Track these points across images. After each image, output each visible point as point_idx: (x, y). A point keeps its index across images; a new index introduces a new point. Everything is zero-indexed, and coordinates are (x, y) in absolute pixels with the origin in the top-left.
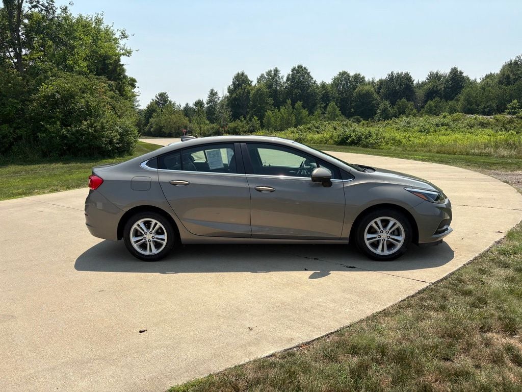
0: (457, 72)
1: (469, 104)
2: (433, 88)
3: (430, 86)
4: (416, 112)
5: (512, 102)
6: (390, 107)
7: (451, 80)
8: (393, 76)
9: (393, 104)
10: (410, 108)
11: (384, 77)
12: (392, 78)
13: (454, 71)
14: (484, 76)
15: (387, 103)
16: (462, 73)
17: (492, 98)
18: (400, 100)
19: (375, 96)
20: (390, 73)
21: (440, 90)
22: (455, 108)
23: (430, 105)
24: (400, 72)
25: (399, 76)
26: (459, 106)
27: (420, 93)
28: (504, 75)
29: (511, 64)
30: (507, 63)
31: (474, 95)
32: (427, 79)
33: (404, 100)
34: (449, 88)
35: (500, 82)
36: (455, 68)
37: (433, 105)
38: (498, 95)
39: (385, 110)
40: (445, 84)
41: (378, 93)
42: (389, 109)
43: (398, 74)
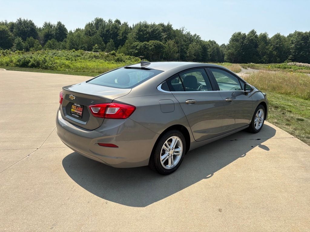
0: (61, 24)
1: (73, 44)
2: (48, 32)
3: (46, 31)
4: (41, 47)
5: (94, 45)
6: (23, 42)
7: (59, 29)
8: (21, 21)
9: (24, 40)
10: (37, 43)
11: (15, 21)
12: (20, 22)
13: (59, 23)
14: (75, 29)
15: (20, 39)
16: (64, 26)
17: (84, 42)
18: (29, 38)
19: (10, 34)
20: (19, 19)
21: (53, 34)
22: (66, 46)
23: (50, 43)
24: (26, 19)
25: (25, 22)
26: (67, 45)
27: (41, 35)
28: (87, 30)
29: (89, 24)
30: (88, 24)
31: (75, 40)
32: (44, 26)
33: (31, 38)
34: (58, 34)
35: (86, 34)
36: (59, 22)
37: (52, 43)
38: (87, 41)
39: (19, 44)
40: (56, 31)
41: (12, 31)
42: (22, 43)
43: (24, 20)
